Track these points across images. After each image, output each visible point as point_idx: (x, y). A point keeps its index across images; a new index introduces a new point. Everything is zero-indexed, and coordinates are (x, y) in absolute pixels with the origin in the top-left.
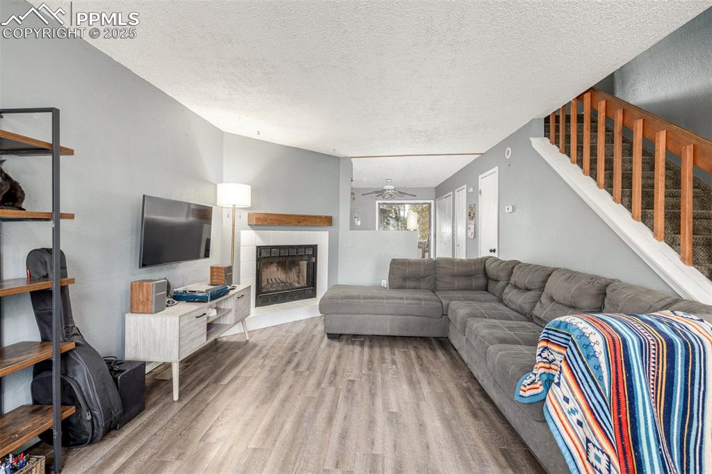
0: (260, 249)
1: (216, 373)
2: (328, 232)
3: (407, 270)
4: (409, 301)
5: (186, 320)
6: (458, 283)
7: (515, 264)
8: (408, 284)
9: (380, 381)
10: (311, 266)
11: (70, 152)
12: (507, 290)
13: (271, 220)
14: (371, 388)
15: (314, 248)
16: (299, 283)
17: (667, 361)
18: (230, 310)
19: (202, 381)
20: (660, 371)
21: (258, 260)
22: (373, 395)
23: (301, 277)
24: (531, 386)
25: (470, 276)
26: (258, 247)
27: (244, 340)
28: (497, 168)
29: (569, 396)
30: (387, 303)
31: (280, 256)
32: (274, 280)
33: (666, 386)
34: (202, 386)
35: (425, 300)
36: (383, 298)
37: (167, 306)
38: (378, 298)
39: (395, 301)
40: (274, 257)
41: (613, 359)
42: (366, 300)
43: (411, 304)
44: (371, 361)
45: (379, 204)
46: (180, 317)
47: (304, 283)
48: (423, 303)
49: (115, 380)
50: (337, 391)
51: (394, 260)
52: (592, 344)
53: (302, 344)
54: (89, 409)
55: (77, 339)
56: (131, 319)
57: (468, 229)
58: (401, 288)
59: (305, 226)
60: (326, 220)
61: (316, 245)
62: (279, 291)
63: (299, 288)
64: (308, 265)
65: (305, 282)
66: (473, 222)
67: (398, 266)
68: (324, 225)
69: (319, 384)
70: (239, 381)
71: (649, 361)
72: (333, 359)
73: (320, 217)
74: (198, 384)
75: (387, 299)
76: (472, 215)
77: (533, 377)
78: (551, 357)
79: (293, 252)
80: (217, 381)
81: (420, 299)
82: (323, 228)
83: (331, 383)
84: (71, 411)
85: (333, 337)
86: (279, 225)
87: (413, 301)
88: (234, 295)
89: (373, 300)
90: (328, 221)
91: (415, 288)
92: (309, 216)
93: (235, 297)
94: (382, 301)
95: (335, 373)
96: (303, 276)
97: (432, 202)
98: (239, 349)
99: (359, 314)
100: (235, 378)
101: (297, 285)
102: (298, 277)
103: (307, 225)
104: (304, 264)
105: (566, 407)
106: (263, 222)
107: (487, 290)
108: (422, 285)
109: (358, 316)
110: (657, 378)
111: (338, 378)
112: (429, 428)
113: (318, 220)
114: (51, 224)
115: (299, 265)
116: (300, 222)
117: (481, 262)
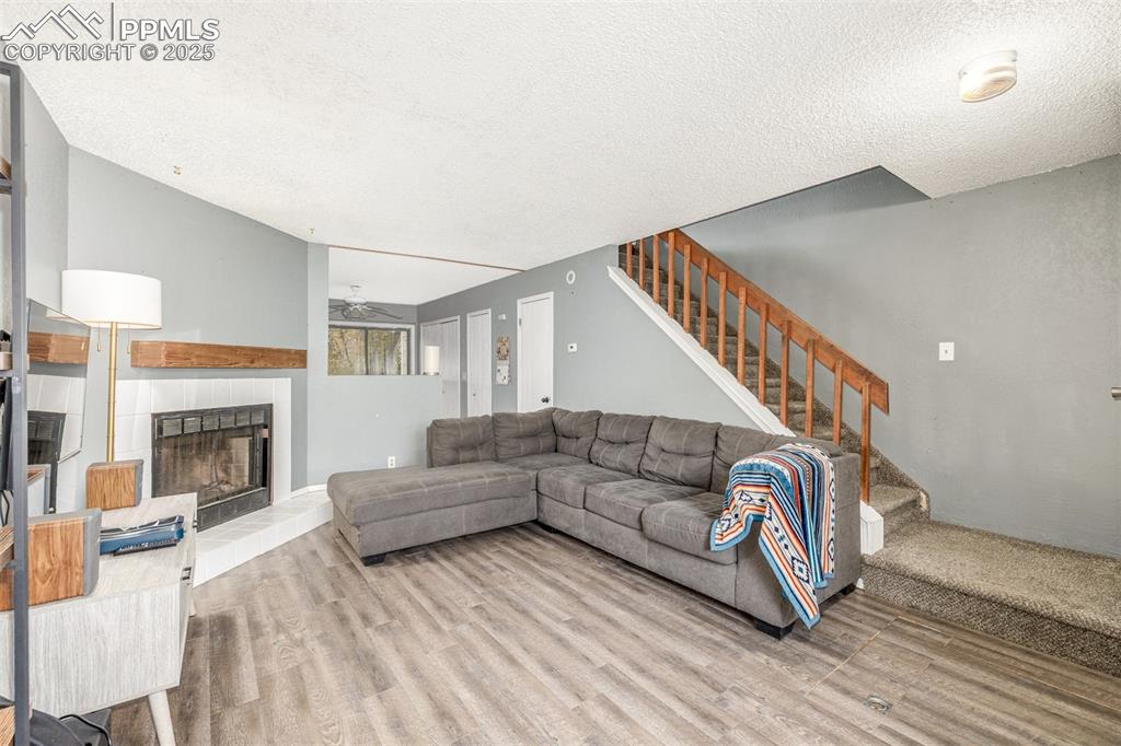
0: (159, 420)
2: (290, 380)
3: (462, 435)
6: (524, 446)
7: (597, 416)
8: (464, 455)
10: (259, 446)
12: (595, 448)
13: (198, 356)
15: (267, 410)
21: (156, 442)
23: (235, 472)
24: (729, 531)
25: (535, 436)
26: (155, 416)
28: (551, 294)
29: (779, 526)
31: (203, 432)
35: (511, 474)
36: (454, 481)
38: (448, 482)
40: (191, 434)
43: (495, 482)
47: (242, 482)
48: (509, 478)
57: (495, 371)
60: (297, 357)
61: (271, 405)
63: (235, 493)
64: (252, 445)
65: (246, 479)
66: (507, 362)
67: (448, 431)
73: (288, 352)
76: (504, 352)
77: (727, 523)
78: (748, 498)
79: (229, 421)
81: (504, 474)
85: (376, 560)
86: (215, 367)
87: (498, 478)
90: (299, 359)
91: (472, 461)
92: (269, 350)
94: (455, 484)
96: (239, 469)
97: (413, 328)
101: (225, 487)
102: (226, 470)
104: (244, 444)
105: (778, 535)
107: (556, 451)
108: (481, 454)
109: (418, 515)
111: (453, 610)
113: (285, 357)
115: (229, 448)
117: (547, 417)
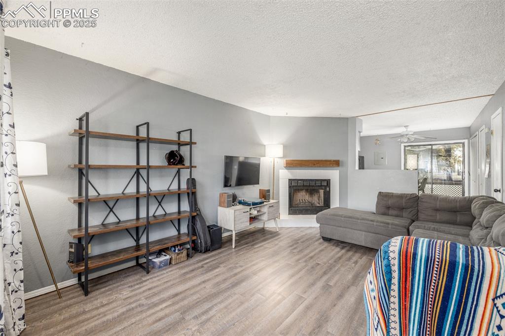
0: (291, 181)
1: (254, 242)
2: (338, 171)
3: (390, 201)
4: (378, 224)
5: (237, 213)
8: (391, 212)
9: (336, 269)
10: (327, 193)
11: (195, 143)
14: (327, 270)
15: (328, 182)
16: (319, 204)
17: (447, 275)
18: (264, 213)
19: (247, 244)
20: (440, 282)
21: (290, 187)
22: (325, 273)
23: (320, 200)
26: (289, 180)
27: (275, 231)
29: (372, 280)
30: (360, 222)
31: (304, 186)
32: (304, 200)
33: (444, 294)
34: (246, 245)
35: (395, 225)
36: (358, 219)
37: (233, 205)
39: (366, 222)
40: (301, 186)
41: (404, 265)
42: (345, 219)
43: (380, 226)
44: (340, 258)
45: (405, 146)
46: (235, 211)
47: (322, 204)
48: (390, 226)
49: (209, 231)
50: (306, 266)
51: (380, 192)
52: (389, 252)
53: (305, 239)
54: (200, 239)
55: (198, 212)
56: (220, 209)
58: (384, 214)
59: (318, 167)
60: (335, 162)
61: (330, 180)
62: (304, 207)
63: (318, 207)
64: (324, 192)
67: (383, 198)
68: (333, 167)
69: (299, 260)
70: (262, 248)
71: (432, 272)
72: (317, 251)
73: (330, 161)
74: (244, 245)
75: (361, 220)
79: (313, 184)
80: (253, 245)
81: (388, 224)
82: (335, 168)
83: (306, 261)
84: (195, 238)
85: (327, 239)
86: (301, 166)
87: (381, 224)
88: (267, 205)
89: (351, 219)
90: (336, 164)
92: (322, 161)
93: (268, 206)
94: (357, 220)
95: (311, 258)
96: (322, 200)
97: (466, 141)
98: (271, 234)
99: (341, 227)
100: (261, 246)
101: (318, 205)
102: (319, 200)
103: (320, 167)
104: (322, 192)
105: (371, 287)
106: (291, 165)
108: (404, 214)
109: (341, 229)
110: (438, 285)
111: (311, 260)
112: (344, 299)
113: (328, 163)
114: (189, 170)
115: (319, 192)
116: (314, 165)
